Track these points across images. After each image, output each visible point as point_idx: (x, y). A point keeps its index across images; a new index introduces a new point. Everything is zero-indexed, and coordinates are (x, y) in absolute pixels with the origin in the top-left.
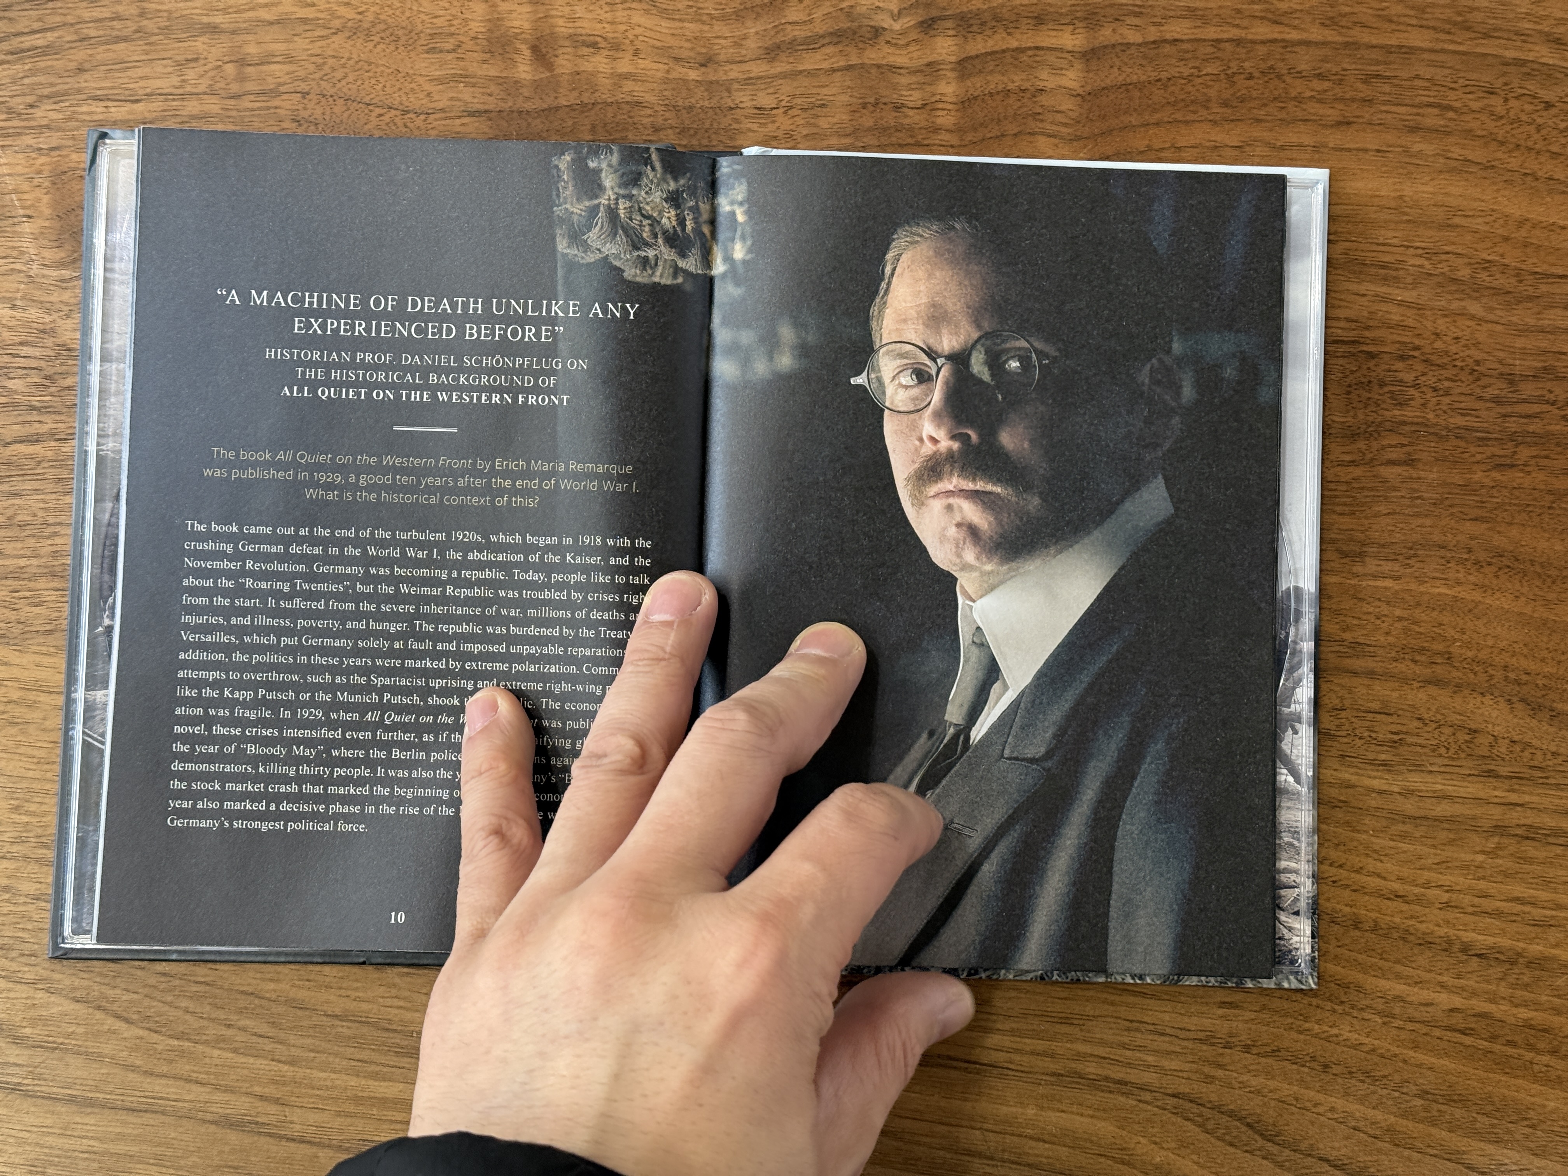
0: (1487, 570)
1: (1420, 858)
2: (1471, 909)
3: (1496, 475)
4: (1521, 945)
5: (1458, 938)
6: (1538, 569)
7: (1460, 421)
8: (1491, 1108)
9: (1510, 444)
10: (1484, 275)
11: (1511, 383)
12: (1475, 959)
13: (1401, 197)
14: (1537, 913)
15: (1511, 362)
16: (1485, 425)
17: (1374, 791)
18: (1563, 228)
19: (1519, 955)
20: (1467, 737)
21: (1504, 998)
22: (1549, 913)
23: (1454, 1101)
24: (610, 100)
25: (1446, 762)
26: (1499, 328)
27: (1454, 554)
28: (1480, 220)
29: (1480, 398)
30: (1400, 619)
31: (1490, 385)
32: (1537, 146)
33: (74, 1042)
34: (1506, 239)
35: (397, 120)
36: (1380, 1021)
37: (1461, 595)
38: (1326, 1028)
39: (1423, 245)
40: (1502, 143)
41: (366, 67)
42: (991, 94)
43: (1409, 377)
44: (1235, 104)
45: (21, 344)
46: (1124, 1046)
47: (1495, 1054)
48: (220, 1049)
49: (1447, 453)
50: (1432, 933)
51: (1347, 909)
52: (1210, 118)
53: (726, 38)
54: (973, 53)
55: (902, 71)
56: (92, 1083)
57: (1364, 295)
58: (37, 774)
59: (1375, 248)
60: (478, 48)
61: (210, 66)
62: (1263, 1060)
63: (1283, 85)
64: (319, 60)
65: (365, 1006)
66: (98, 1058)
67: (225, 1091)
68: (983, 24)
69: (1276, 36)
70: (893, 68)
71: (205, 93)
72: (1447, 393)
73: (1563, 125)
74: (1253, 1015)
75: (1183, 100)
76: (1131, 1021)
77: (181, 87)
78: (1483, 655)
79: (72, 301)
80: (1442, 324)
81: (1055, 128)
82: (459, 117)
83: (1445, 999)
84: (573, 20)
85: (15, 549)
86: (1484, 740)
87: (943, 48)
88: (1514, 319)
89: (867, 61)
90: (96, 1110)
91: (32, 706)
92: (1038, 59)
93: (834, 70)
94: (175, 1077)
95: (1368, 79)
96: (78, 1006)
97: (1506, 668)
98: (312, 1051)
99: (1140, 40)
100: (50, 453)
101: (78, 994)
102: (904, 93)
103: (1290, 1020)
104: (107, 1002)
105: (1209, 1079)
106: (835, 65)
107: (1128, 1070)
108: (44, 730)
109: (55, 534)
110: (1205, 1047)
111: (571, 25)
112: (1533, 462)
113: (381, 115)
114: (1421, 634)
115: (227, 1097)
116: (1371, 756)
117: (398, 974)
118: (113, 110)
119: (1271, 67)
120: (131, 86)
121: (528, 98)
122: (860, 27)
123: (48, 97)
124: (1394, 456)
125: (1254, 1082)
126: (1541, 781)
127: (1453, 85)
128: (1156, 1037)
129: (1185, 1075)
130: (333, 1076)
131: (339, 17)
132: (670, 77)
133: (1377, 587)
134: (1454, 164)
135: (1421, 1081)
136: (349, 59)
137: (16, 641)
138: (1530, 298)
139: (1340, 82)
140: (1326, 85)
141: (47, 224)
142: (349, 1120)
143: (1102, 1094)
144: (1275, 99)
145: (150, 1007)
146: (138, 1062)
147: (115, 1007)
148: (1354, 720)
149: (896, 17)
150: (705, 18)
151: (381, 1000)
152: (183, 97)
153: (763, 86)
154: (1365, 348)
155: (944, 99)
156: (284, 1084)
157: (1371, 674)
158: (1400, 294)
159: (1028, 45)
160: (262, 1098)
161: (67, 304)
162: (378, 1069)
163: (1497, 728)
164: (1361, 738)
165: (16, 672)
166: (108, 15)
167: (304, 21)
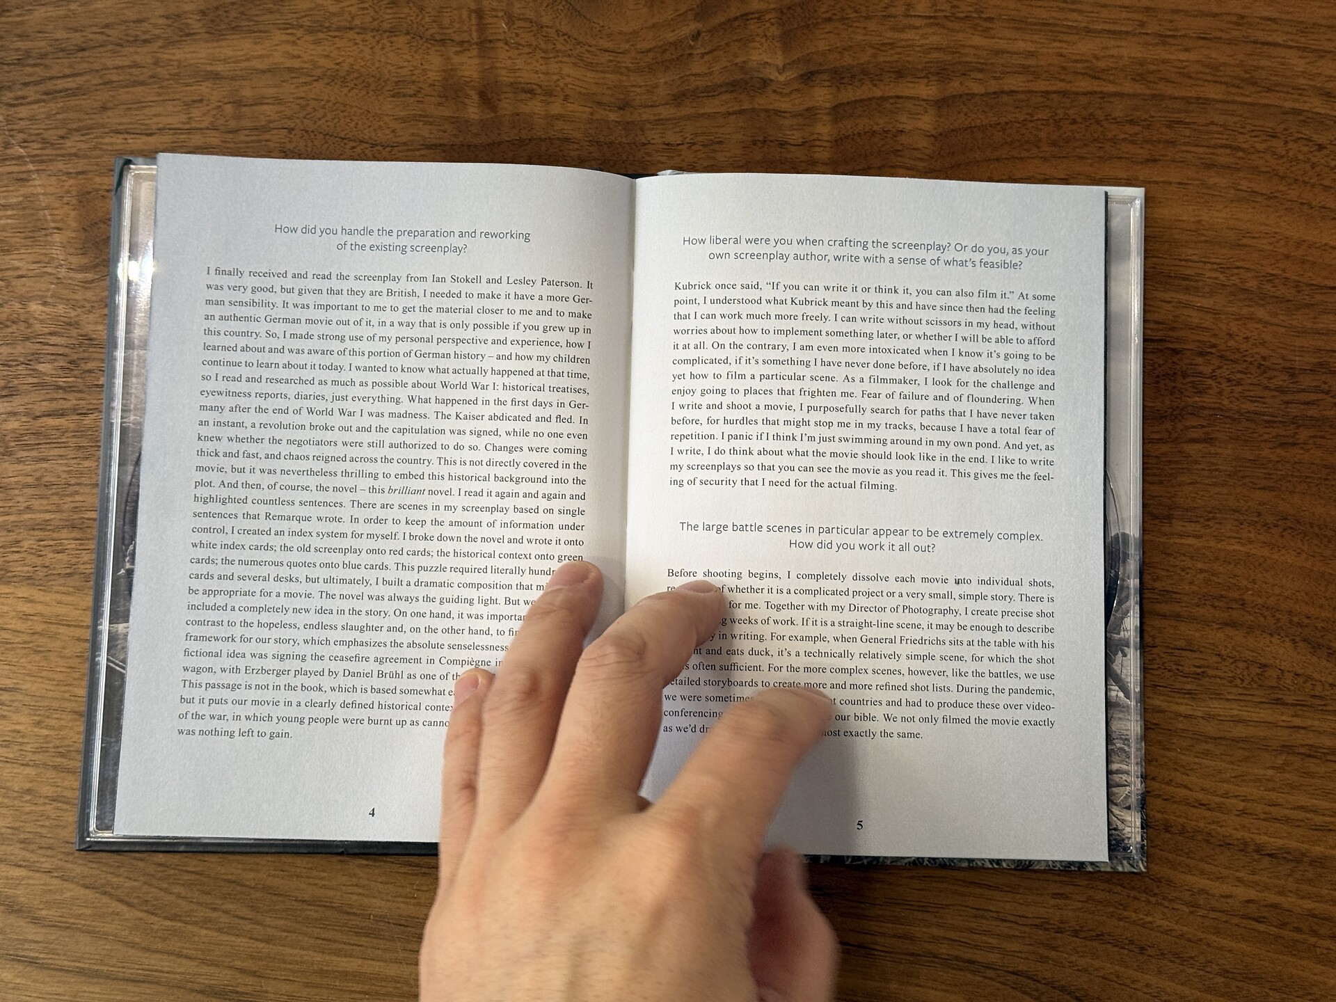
0: (1274, 531)
1: (1220, 772)
2: (1263, 816)
3: (1280, 451)
4: (1306, 846)
5: (1253, 840)
6: (1316, 530)
7: (1251, 407)
8: (1281, 984)
9: (1292, 426)
10: (1268, 286)
11: (1292, 375)
12: (1267, 858)
13: (1199, 222)
14: (1318, 819)
15: (1292, 358)
16: (1271, 410)
17: (1180, 715)
18: (1333, 248)
19: (1304, 854)
20: (1258, 671)
21: (1291, 892)
22: (1328, 819)
23: (1250, 979)
24: (543, 137)
25: (1241, 691)
26: (1282, 330)
27: (1246, 517)
28: (1264, 241)
29: (1266, 388)
30: (1201, 571)
31: (1275, 377)
32: (1312, 181)
33: (82, 922)
34: (1287, 257)
35: (367, 151)
36: (1187, 910)
37: (1252, 552)
38: (1141, 916)
39: (1218, 261)
40: (1283, 178)
41: (343, 109)
42: (859, 134)
43: (1207, 370)
44: (1061, 144)
45: (50, 334)
46: (971, 931)
47: (1283, 938)
48: (207, 929)
49: (1240, 433)
50: (1231, 835)
51: (1159, 816)
52: (1040, 155)
53: (640, 87)
54: (845, 101)
55: (787, 115)
56: (97, 957)
57: (1169, 302)
58: (58, 695)
59: (1178, 262)
60: (434, 93)
61: (213, 106)
62: (1089, 943)
63: (1101, 129)
64: (303, 102)
65: (330, 893)
66: (104, 936)
67: (212, 965)
68: (853, 77)
69: (1095, 89)
70: (778, 112)
71: (208, 129)
72: (1239, 384)
73: (1333, 164)
74: (1080, 905)
75: (1019, 141)
76: (978, 909)
77: (187, 123)
78: (1271, 602)
79: (94, 298)
80: (1234, 327)
81: (912, 162)
82: (419, 150)
83: (1242, 893)
84: (514, 71)
85: (42, 505)
86: (1271, 673)
87: (820, 96)
88: (1295, 323)
89: (757, 106)
90: (101, 981)
91: (54, 636)
92: (898, 106)
93: (730, 114)
94: (170, 953)
95: (1171, 124)
96: (87, 892)
97: (1290, 613)
98: (285, 931)
99: (983, 91)
100: (72, 426)
101: (87, 881)
102: (788, 133)
103: (1111, 909)
104: (112, 888)
105: (1043, 959)
106: (730, 110)
107: (976, 951)
108: (63, 657)
109: (77, 493)
110: (1040, 932)
111: (512, 75)
112: (1311, 441)
113: (354, 148)
114: (1219, 583)
115: (212, 970)
116: (1178, 686)
117: (360, 866)
118: (130, 141)
119: (1091, 114)
120: (146, 122)
121: (475, 135)
122: (751, 78)
123: (75, 130)
124: (1195, 435)
125: (1083, 962)
126: (1320, 708)
127: (1241, 130)
128: (999, 923)
129: (1023, 955)
130: (304, 953)
131: (320, 67)
132: (595, 117)
133: (1182, 544)
134: (1245, 194)
135: (1222, 961)
136: (328, 101)
137: (41, 582)
138: (1308, 306)
139: (1148, 127)
140: (1137, 129)
141: (73, 235)
142: (316, 991)
143: (954, 972)
144: (1095, 140)
145: (148, 893)
146: (137, 940)
147: (118, 892)
148: (1162, 655)
149: (781, 71)
150: (623, 70)
151: (344, 888)
152: (190, 131)
153: (671, 126)
154: (1170, 345)
155: (820, 138)
156: (260, 959)
157: (1177, 617)
158: (1199, 302)
159: (890, 94)
160: (242, 971)
161: (89, 301)
162: (340, 946)
163: (1283, 663)
164: (1169, 671)
165: (40, 608)
166: (127, 63)
167: (290, 70)
